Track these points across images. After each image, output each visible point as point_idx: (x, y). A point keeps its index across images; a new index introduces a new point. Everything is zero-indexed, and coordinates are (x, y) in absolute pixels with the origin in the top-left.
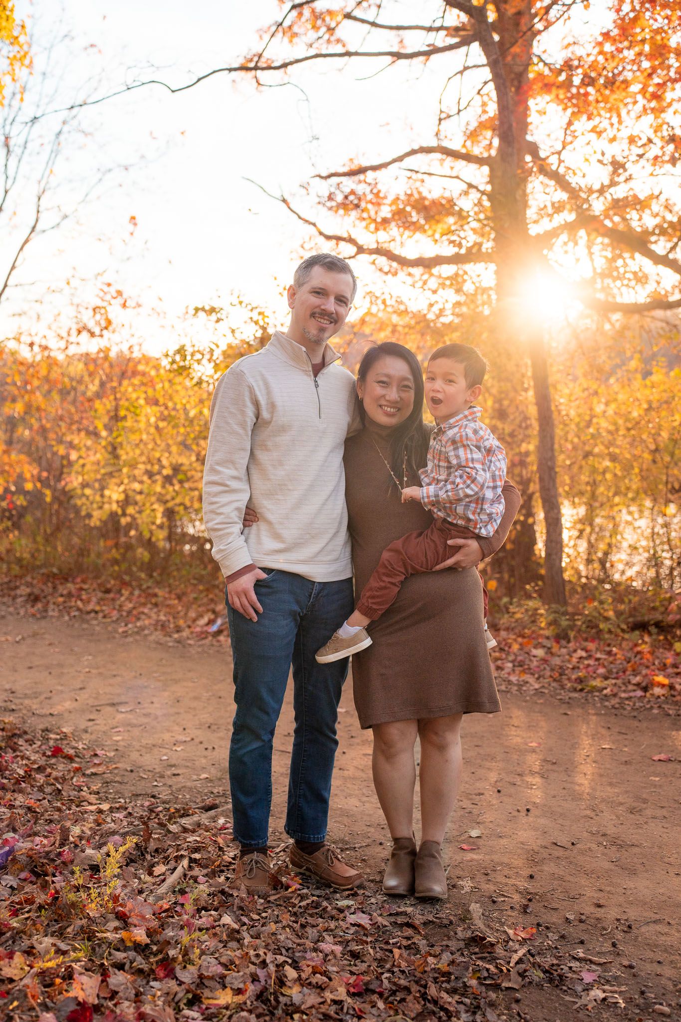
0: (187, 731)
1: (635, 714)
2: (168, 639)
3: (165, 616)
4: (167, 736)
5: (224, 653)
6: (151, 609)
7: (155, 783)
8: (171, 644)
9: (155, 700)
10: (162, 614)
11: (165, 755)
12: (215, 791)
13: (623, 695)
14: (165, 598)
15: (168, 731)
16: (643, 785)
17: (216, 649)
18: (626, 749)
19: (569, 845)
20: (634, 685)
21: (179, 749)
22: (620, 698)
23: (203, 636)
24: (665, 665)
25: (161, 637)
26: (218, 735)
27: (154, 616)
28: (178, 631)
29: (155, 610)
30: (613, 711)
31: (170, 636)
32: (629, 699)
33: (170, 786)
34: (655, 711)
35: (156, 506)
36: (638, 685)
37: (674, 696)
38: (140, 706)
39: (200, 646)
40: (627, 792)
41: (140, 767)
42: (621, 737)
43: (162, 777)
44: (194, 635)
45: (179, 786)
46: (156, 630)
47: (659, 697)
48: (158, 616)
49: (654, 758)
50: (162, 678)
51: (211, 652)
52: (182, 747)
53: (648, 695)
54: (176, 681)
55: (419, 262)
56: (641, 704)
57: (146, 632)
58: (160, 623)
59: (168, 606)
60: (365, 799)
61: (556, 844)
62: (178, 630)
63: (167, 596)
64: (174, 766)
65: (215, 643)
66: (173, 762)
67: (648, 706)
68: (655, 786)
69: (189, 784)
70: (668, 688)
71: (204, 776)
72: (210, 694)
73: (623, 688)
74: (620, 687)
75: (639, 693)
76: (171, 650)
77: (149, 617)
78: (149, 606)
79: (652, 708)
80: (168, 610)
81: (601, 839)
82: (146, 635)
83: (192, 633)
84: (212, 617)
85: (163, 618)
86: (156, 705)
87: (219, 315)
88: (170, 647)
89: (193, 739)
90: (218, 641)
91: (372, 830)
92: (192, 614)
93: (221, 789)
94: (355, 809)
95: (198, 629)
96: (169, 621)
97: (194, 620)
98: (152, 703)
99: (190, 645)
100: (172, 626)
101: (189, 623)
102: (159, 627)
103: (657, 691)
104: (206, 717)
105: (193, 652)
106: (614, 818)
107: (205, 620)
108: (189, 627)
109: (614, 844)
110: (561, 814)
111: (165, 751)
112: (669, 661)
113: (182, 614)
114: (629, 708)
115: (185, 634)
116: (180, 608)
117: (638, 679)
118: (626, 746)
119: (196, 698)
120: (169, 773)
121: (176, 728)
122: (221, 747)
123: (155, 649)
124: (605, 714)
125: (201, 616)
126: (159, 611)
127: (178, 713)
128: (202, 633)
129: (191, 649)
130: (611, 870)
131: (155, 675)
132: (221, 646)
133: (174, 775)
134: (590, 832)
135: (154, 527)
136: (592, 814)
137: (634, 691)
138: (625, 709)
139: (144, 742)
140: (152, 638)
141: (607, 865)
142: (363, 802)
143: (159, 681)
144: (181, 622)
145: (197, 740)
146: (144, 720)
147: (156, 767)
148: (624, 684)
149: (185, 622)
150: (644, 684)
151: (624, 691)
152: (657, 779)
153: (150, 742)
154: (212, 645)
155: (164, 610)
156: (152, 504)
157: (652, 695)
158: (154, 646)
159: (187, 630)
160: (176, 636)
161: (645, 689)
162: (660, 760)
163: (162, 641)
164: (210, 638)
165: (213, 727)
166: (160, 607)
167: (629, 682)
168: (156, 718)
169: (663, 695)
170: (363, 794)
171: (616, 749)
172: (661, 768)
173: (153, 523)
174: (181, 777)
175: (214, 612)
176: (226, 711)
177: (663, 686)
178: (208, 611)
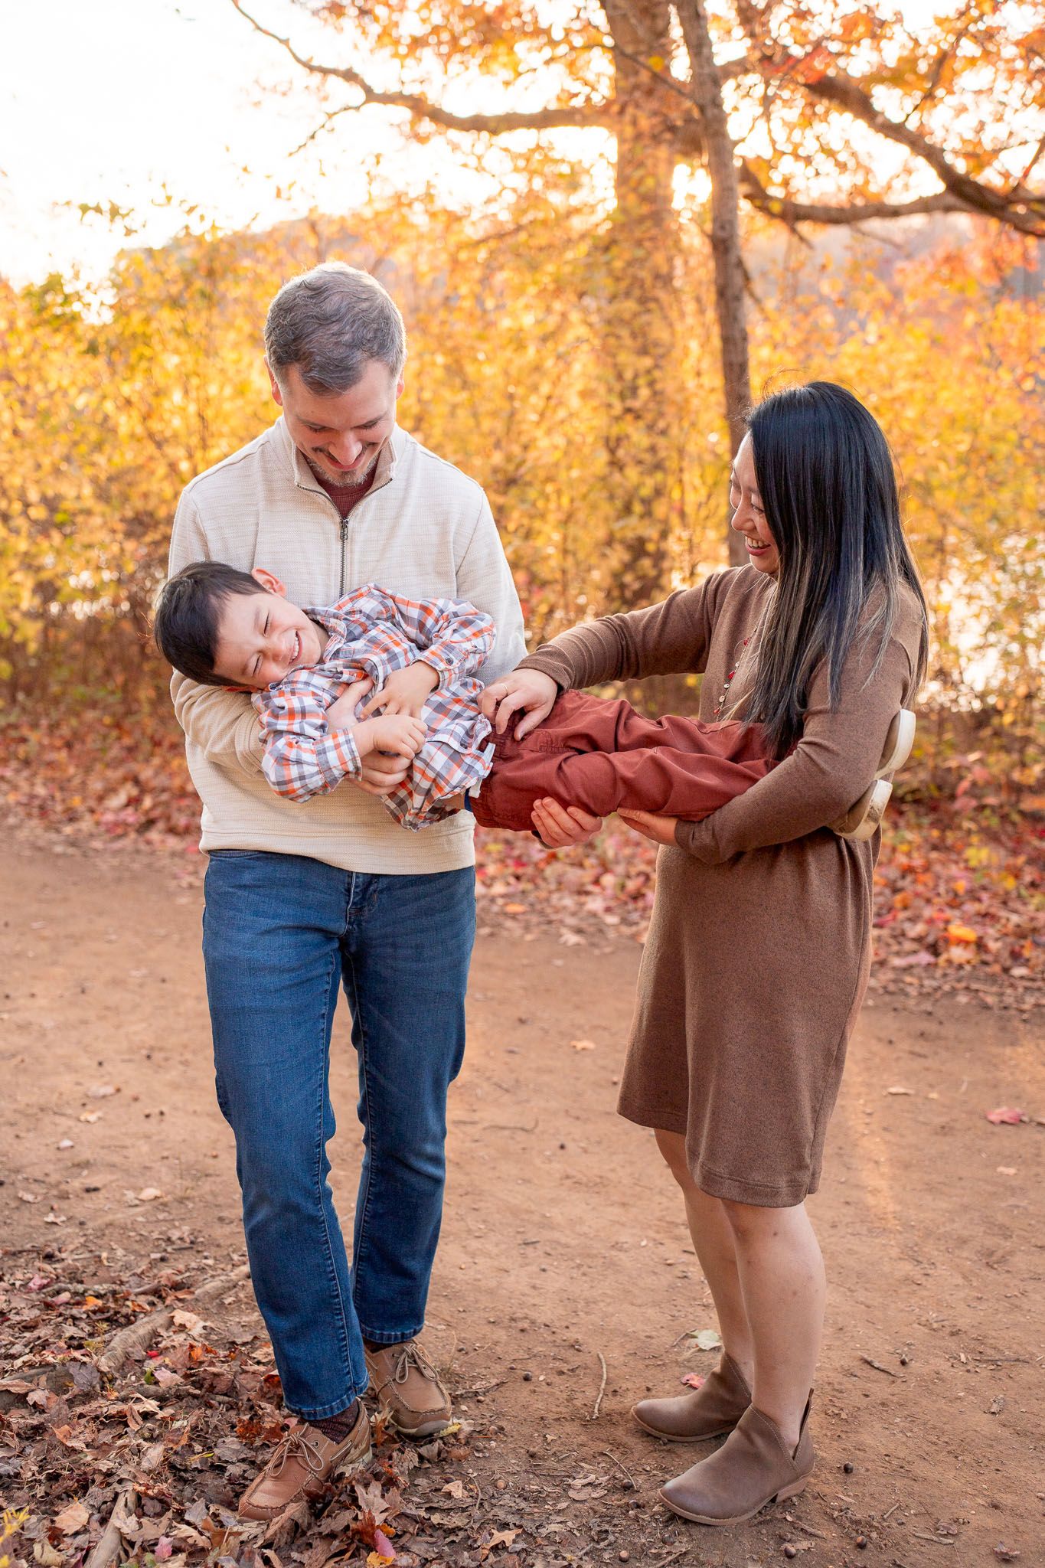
0: (107, 1067)
1: (927, 1006)
2: (53, 836)
3: (45, 784)
4: (66, 1082)
5: (160, 871)
6: (17, 771)
7: (51, 1218)
8: (59, 849)
9: (38, 988)
10: (39, 780)
11: (66, 1134)
12: (175, 1235)
13: (897, 962)
14: (42, 747)
15: (70, 1068)
16: (989, 1188)
17: (145, 860)
18: (934, 1095)
19: (894, 1367)
20: (914, 940)
21: (92, 1118)
22: (894, 968)
23: (119, 831)
24: (956, 895)
25: (39, 831)
26: (168, 1077)
27: (25, 787)
28: (72, 820)
29: (25, 773)
30: (887, 998)
31: (58, 831)
32: (908, 969)
33: (82, 1224)
34: (963, 999)
35: (18, 577)
36: (919, 939)
37: (985, 963)
38: (9, 1004)
39: (116, 853)
40: (965, 1208)
41: (18, 1171)
42: (917, 1064)
43: (64, 1196)
44: (102, 829)
45: (100, 1222)
46: (29, 815)
47: (960, 967)
48: (33, 785)
49: (993, 1117)
50: (47, 933)
51: (136, 866)
52: (99, 1114)
53: (942, 960)
54: (76, 940)
55: (477, 124)
56: (935, 984)
57: (12, 820)
58: (37, 802)
59: (50, 764)
60: (474, 1244)
61: (869, 1363)
62: (72, 817)
63: (46, 741)
64: (86, 1165)
65: (143, 847)
66: (86, 1154)
67: (947, 988)
68: (1013, 1191)
69: (120, 1217)
70: (973, 947)
71: (149, 1193)
72: (144, 971)
73: (895, 948)
74: (888, 945)
75: (925, 958)
76: (61, 862)
77: (15, 788)
78: (14, 764)
79: (954, 992)
80: (50, 773)
81: (952, 1344)
82: (12, 828)
83: (98, 823)
84: (134, 792)
85: (41, 791)
86: (41, 1002)
87: (128, 222)
88: (58, 856)
89: (118, 1090)
90: (149, 842)
91: (501, 1334)
92: (96, 785)
93: (186, 1229)
94: (459, 1275)
95: (109, 817)
96: (53, 798)
97: (101, 799)
98: (33, 995)
99: (96, 850)
100: (59, 808)
101: (92, 803)
102: (35, 811)
103: (957, 954)
104: (140, 1031)
105: (104, 867)
106: (960, 1281)
107: (121, 798)
108: (92, 811)
109: (981, 1358)
110: (859, 1275)
111: (64, 1122)
112: (962, 886)
113: (76, 781)
114: (913, 991)
115: (86, 824)
116: (72, 770)
117: (919, 929)
118: (932, 1086)
119: (116, 983)
120: (76, 1184)
121: (84, 1061)
122: (175, 1108)
123: (31, 861)
124: (876, 1007)
125: (111, 790)
126: (34, 775)
127: (84, 1022)
128: (116, 824)
129: (98, 861)
130: (997, 1439)
131: (36, 925)
132: (153, 853)
133: (88, 1190)
134: (927, 1324)
135: (16, 616)
136: (916, 1272)
137: (915, 952)
138: (906, 995)
139: (23, 1099)
140: (22, 835)
141: (984, 1424)
142: (473, 1255)
143: (44, 939)
144: (76, 801)
145: (128, 1092)
146: (19, 1040)
147: (50, 1168)
148: (894, 937)
149: (84, 799)
150: (931, 939)
151: (898, 954)
152: (1012, 1171)
153: (34, 1099)
154: (138, 851)
155: (44, 773)
156: (11, 573)
157: (949, 962)
158: (27, 853)
159: (88, 817)
160: (68, 829)
161: (934, 949)
162: (1003, 1122)
163: (41, 843)
164: (133, 835)
165: (158, 1056)
166: (34, 767)
167: (903, 934)
168: (43, 1034)
169: (968, 962)
170: (469, 1231)
171: (917, 1095)
172: (1010, 1140)
173: (16, 607)
174: (101, 1194)
175: (136, 781)
176: (178, 1014)
177: (966, 943)
178: (125, 779)
